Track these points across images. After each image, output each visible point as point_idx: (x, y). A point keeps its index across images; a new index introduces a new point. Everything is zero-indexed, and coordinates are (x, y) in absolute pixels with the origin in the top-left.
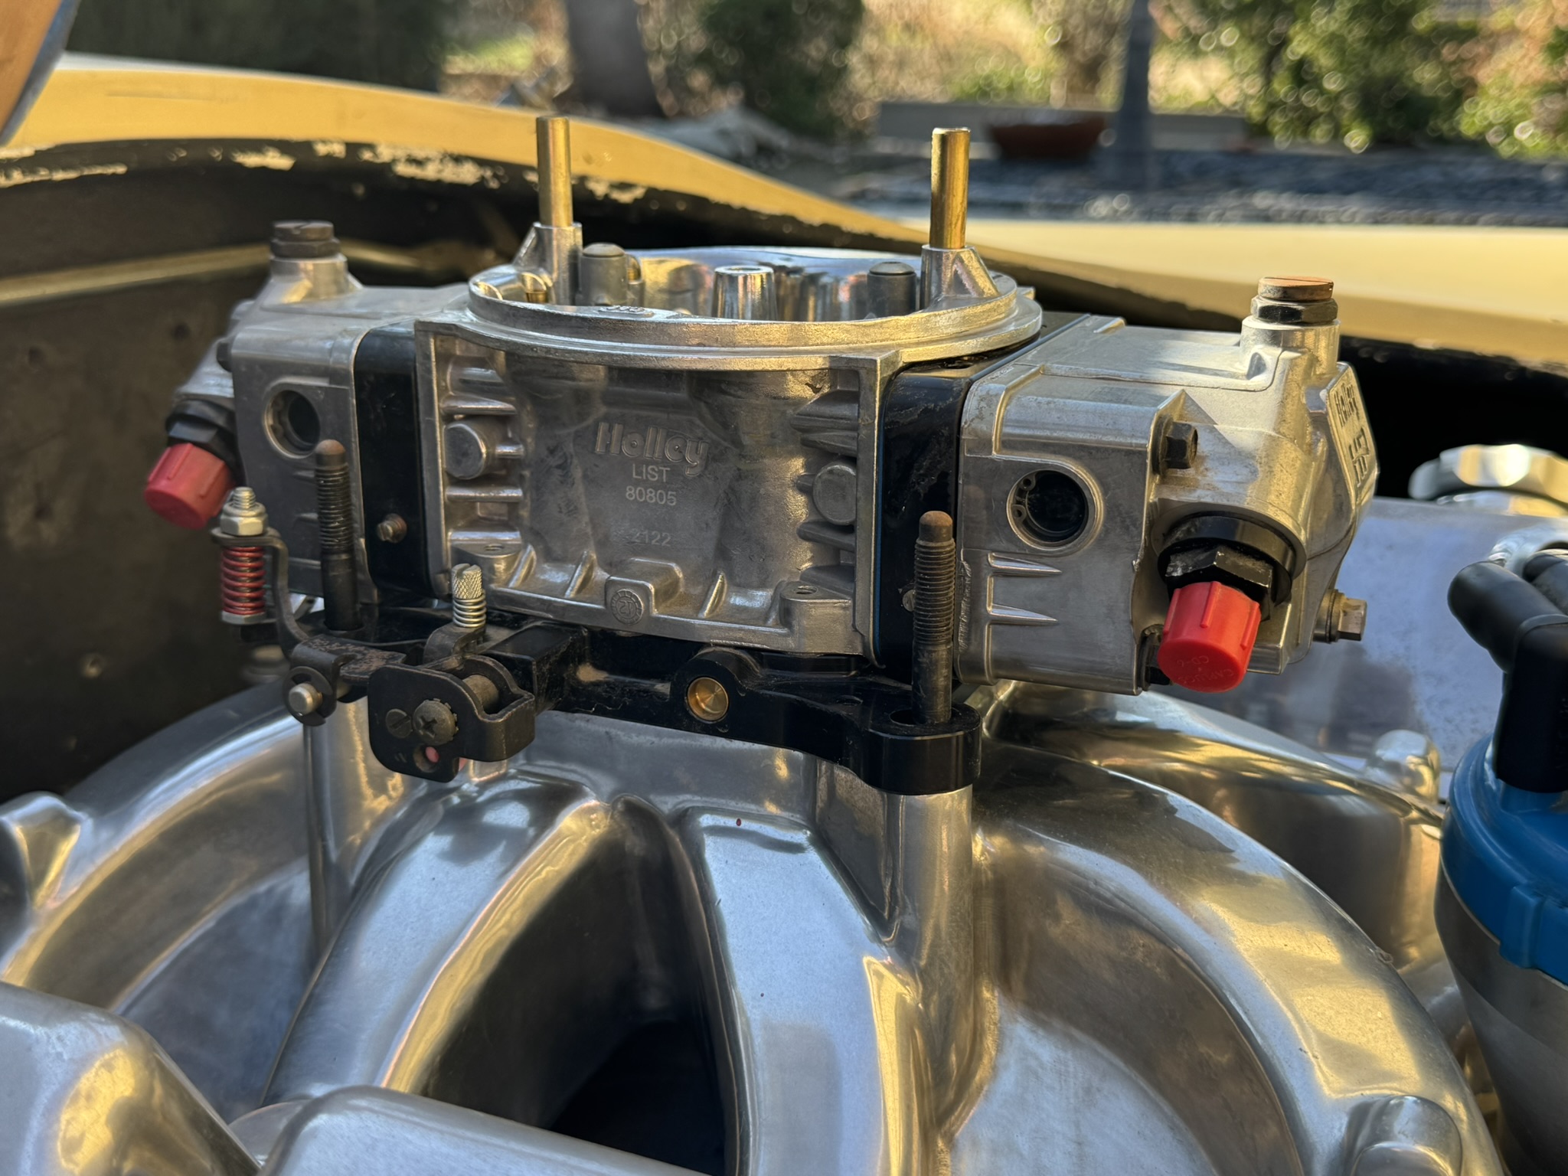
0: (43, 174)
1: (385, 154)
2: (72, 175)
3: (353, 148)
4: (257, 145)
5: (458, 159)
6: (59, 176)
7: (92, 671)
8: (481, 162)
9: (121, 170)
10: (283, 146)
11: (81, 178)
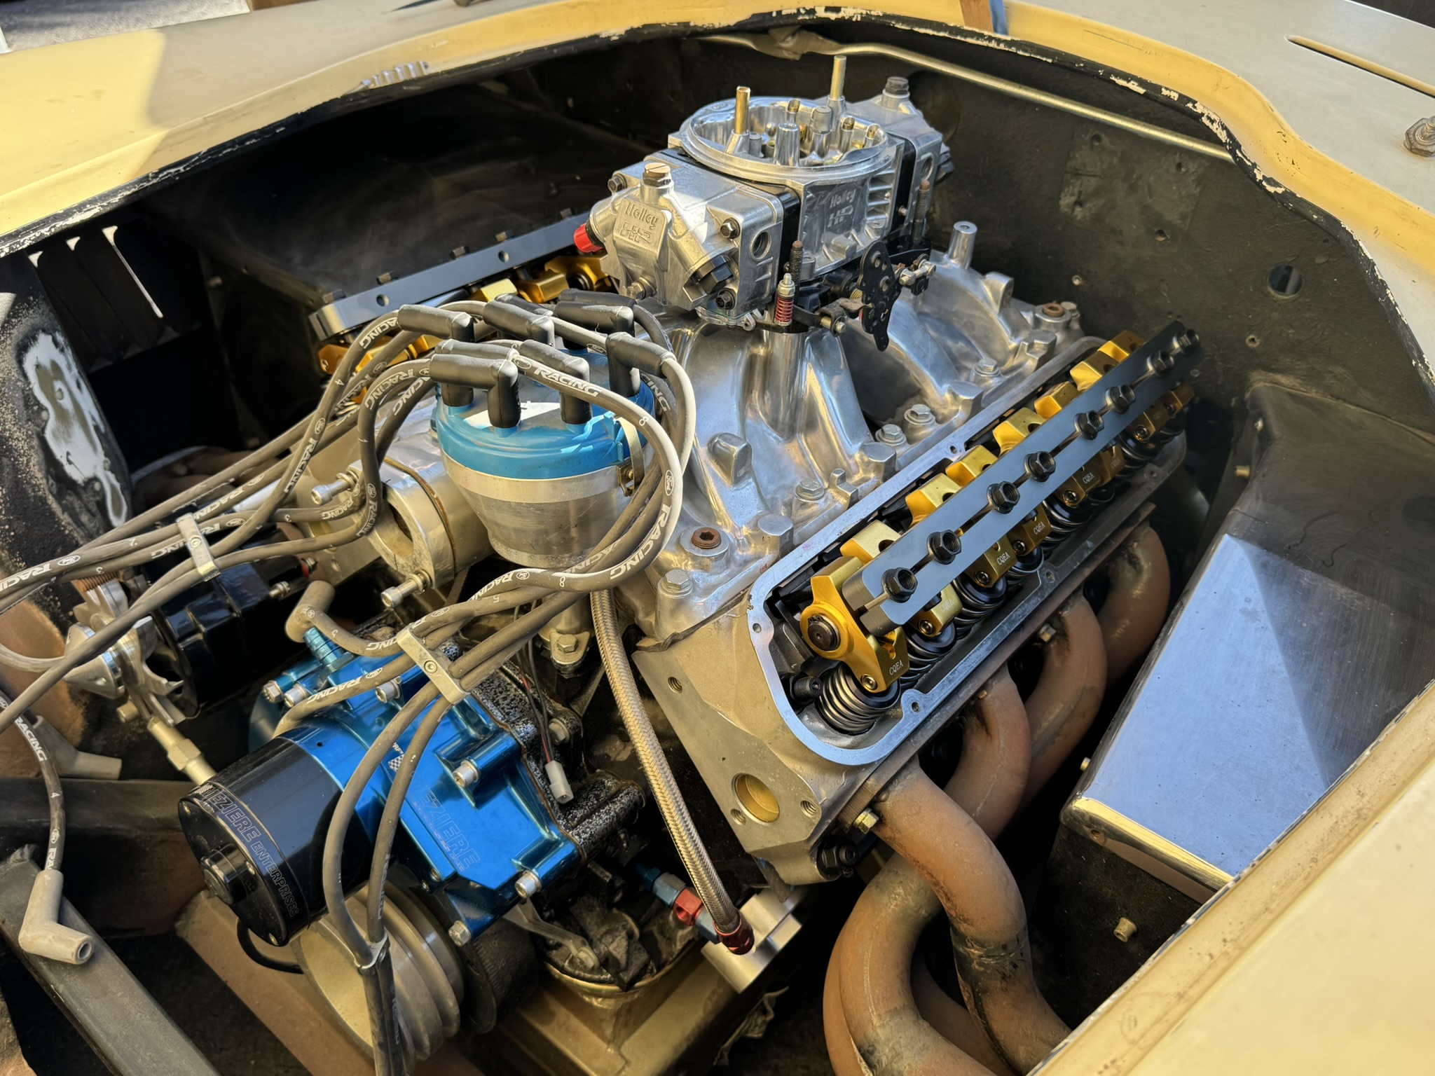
0: (1013, 49)
1: (1199, 109)
2: (1027, 55)
3: (1184, 99)
4: (1127, 77)
5: (1224, 128)
6: (1020, 53)
7: (1076, 282)
8: (1229, 135)
9: (1050, 61)
10: (1142, 83)
11: (1030, 58)
